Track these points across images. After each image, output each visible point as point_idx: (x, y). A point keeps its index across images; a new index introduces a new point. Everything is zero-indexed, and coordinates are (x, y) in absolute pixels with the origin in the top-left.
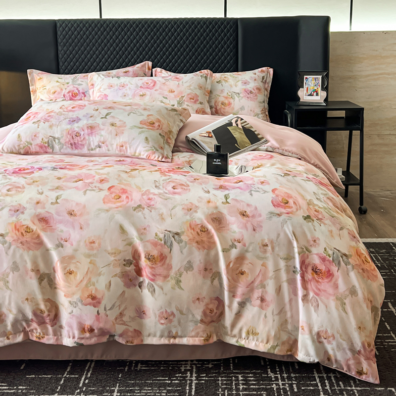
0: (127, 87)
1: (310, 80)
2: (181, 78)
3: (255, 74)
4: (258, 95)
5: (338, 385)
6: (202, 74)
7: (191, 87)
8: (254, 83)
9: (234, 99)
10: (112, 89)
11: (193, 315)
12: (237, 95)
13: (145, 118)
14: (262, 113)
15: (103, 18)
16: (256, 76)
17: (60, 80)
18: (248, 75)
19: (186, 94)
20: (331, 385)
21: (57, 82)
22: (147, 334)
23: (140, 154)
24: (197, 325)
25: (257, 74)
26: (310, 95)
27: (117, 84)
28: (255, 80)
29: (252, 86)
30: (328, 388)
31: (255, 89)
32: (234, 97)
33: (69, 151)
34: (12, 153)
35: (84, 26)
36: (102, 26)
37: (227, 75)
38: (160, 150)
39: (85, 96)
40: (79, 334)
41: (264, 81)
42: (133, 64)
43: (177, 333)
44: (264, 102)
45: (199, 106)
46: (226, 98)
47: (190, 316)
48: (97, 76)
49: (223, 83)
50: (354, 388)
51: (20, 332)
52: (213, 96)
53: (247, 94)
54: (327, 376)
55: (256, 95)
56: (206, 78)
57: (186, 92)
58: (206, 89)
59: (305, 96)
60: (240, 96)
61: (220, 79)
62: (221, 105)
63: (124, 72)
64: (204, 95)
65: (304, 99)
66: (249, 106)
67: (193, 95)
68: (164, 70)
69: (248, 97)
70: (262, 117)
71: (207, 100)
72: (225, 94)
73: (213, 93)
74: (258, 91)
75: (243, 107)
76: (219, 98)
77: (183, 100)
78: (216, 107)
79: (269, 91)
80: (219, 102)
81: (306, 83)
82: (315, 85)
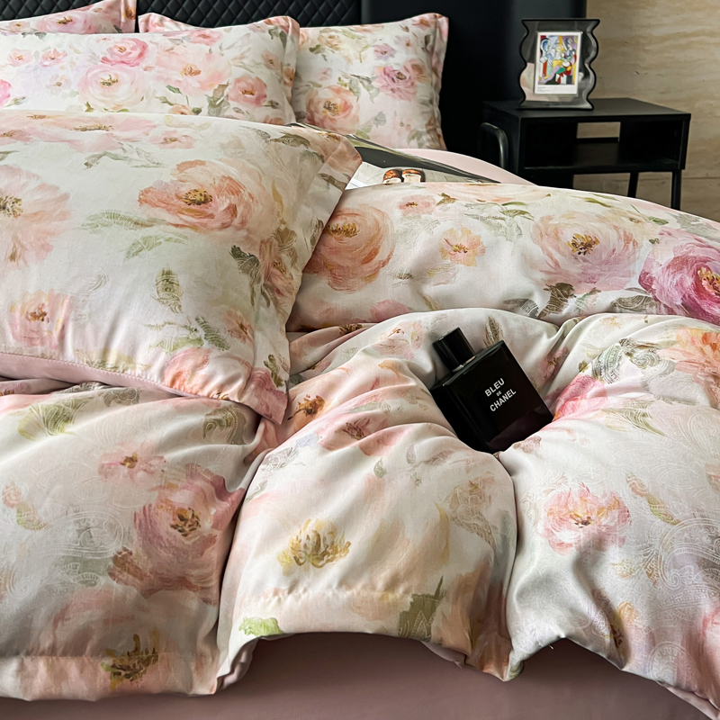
0: (65, 62)
1: (551, 42)
2: (215, 36)
3: (407, 29)
4: (417, 83)
6: (271, 27)
7: (245, 61)
8: (407, 53)
9: (357, 93)
10: (23, 66)
12: (366, 83)
14: (428, 132)
16: (409, 35)
18: (388, 32)
19: (231, 80)
25: (413, 29)
26: (553, 82)
27: (37, 53)
28: (408, 45)
29: (401, 59)
31: (409, 68)
32: (359, 89)
37: (336, 31)
41: (428, 47)
44: (431, 102)
45: (270, 112)
46: (338, 91)
49: (328, 51)
52: (302, 86)
53: (389, 80)
55: (412, 84)
56: (283, 37)
57: (230, 74)
58: (285, 68)
59: (539, 83)
60: (373, 87)
61: (318, 43)
62: (324, 109)
63: (60, 23)
64: (280, 82)
65: (536, 92)
66: (395, 112)
67: (250, 81)
68: (168, 19)
69: (393, 90)
70: (429, 140)
71: (287, 98)
72: (334, 82)
73: (303, 78)
74: (417, 73)
75: (381, 114)
76: (317, 93)
77: (225, 94)
78: (312, 115)
79: (440, 75)
80: (319, 102)
81: (541, 51)
82: (565, 57)
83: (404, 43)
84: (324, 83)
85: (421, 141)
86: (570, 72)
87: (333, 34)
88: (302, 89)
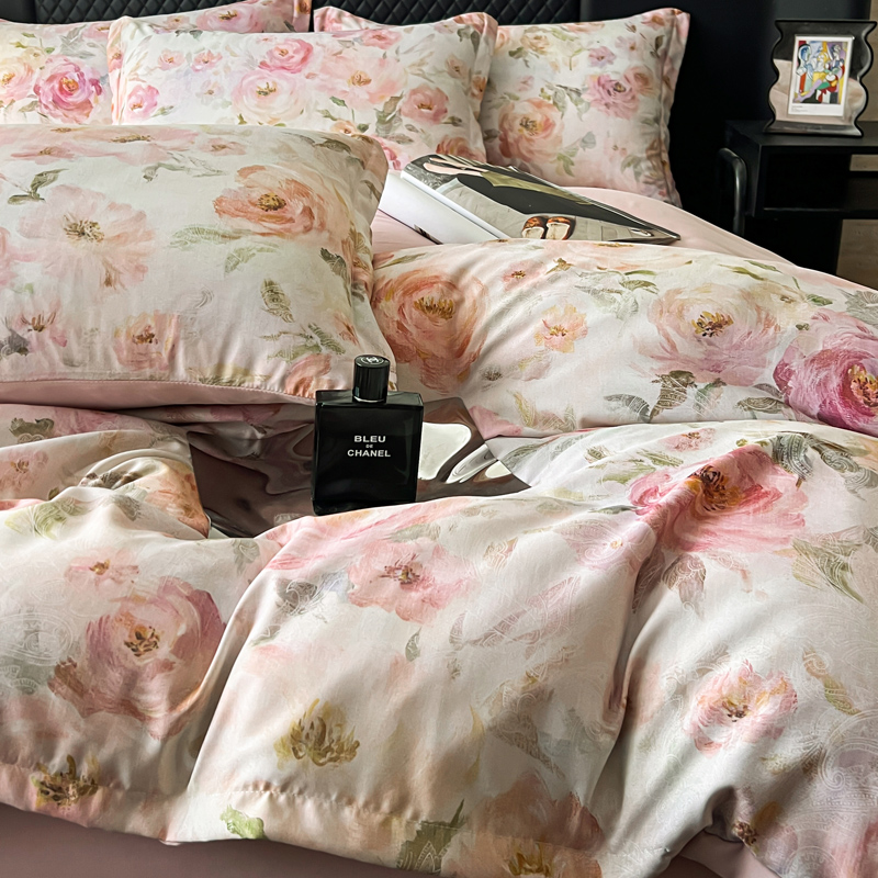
0: (220, 66)
1: (813, 49)
2: (393, 37)
3: (633, 29)
4: (639, 96)
6: (461, 26)
7: (425, 68)
8: (629, 59)
9: (562, 108)
10: (173, 70)
12: (574, 95)
14: (649, 158)
16: (636, 35)
18: (610, 32)
19: (406, 91)
21: (19, 45)
25: (641, 28)
26: (812, 100)
27: (189, 55)
28: (632, 48)
29: (621, 67)
31: (631, 77)
32: (564, 103)
37: (545, 31)
39: (99, 91)
41: (659, 53)
44: (657, 120)
45: (450, 131)
46: (539, 105)
48: (132, 26)
49: (531, 55)
52: (496, 99)
53: (604, 93)
55: (633, 98)
56: (475, 38)
57: (406, 83)
58: (474, 76)
59: (794, 101)
60: (582, 101)
61: (520, 45)
62: (520, 127)
63: (223, 18)
64: (466, 93)
65: (790, 112)
66: (608, 133)
67: (428, 93)
68: (348, 14)
69: (606, 105)
70: (649, 168)
71: (475, 113)
72: (535, 94)
73: (497, 88)
74: (640, 84)
75: (590, 135)
76: (513, 106)
77: (397, 108)
78: (506, 135)
79: (673, 87)
80: (515, 118)
81: (799, 61)
82: (830, 69)
83: (628, 46)
84: (524, 95)
85: (638, 169)
86: (835, 87)
87: (539, 34)
88: (495, 102)
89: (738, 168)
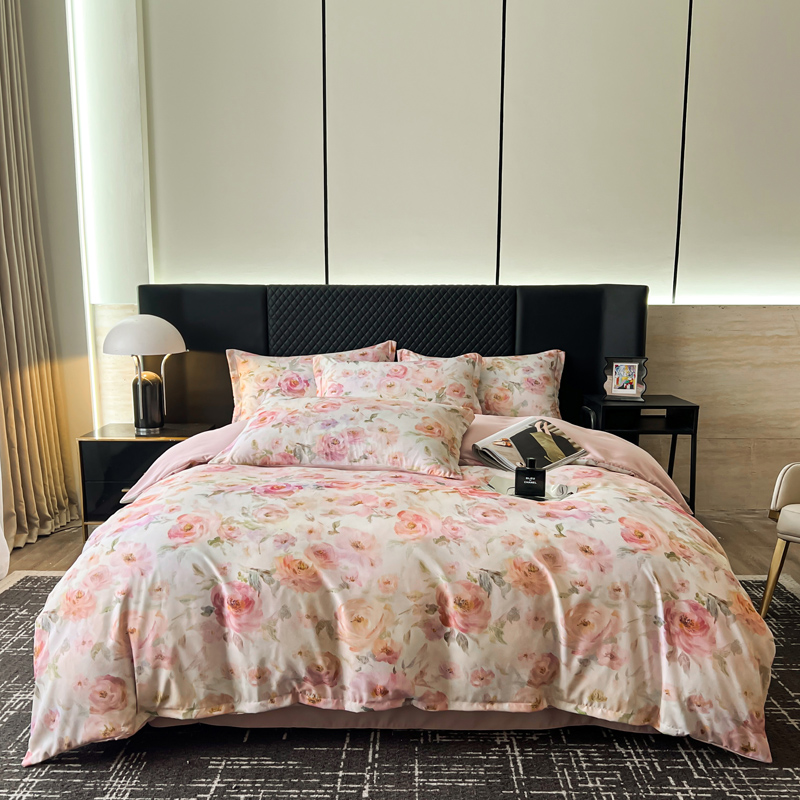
0: (370, 375)
1: (621, 368)
2: (439, 364)
3: (541, 358)
4: (546, 386)
5: (716, 765)
6: (467, 358)
7: (455, 376)
8: (540, 371)
9: (512, 391)
10: (349, 378)
11: (518, 675)
12: (517, 386)
13: (419, 421)
14: (552, 410)
15: (330, 283)
16: (542, 361)
17: (272, 364)
18: (530, 359)
19: (448, 385)
20: (706, 764)
21: (269, 366)
22: (455, 697)
23: (419, 468)
24: (523, 687)
25: (544, 358)
26: (622, 388)
27: (355, 371)
28: (541, 366)
29: (536, 374)
30: (702, 767)
31: (542, 378)
32: (513, 389)
33: (324, 462)
34: (245, 463)
35: (305, 294)
36: (330, 294)
38: (446, 464)
39: (308, 385)
40: (369, 697)
41: (553, 368)
42: (371, 344)
43: (495, 697)
44: (554, 395)
45: (467, 400)
46: (501, 390)
47: (515, 676)
48: (326, 360)
49: (497, 370)
50: (737, 768)
51: (288, 693)
52: (483, 387)
53: (530, 385)
54: (697, 753)
55: (543, 386)
56: (474, 364)
57: (447, 382)
58: (474, 378)
59: (615, 388)
60: (521, 388)
61: (492, 365)
62: (494, 398)
63: (362, 355)
64: (472, 385)
65: (613, 392)
66: (533, 400)
67: (457, 386)
68: (411, 352)
69: (532, 390)
70: (552, 414)
71: (475, 393)
72: (499, 385)
73: (483, 383)
74: (546, 381)
75: (525, 401)
76: (490, 390)
77: (444, 392)
78: (488, 401)
79: (560, 381)
80: (492, 395)
81: (616, 372)
82: (629, 375)
83: (539, 366)
84: (495, 386)
85: (547, 415)
86: (632, 383)
87: (500, 360)
88: (483, 389)
89: (592, 415)
